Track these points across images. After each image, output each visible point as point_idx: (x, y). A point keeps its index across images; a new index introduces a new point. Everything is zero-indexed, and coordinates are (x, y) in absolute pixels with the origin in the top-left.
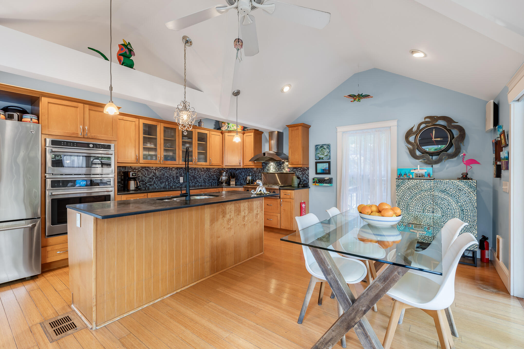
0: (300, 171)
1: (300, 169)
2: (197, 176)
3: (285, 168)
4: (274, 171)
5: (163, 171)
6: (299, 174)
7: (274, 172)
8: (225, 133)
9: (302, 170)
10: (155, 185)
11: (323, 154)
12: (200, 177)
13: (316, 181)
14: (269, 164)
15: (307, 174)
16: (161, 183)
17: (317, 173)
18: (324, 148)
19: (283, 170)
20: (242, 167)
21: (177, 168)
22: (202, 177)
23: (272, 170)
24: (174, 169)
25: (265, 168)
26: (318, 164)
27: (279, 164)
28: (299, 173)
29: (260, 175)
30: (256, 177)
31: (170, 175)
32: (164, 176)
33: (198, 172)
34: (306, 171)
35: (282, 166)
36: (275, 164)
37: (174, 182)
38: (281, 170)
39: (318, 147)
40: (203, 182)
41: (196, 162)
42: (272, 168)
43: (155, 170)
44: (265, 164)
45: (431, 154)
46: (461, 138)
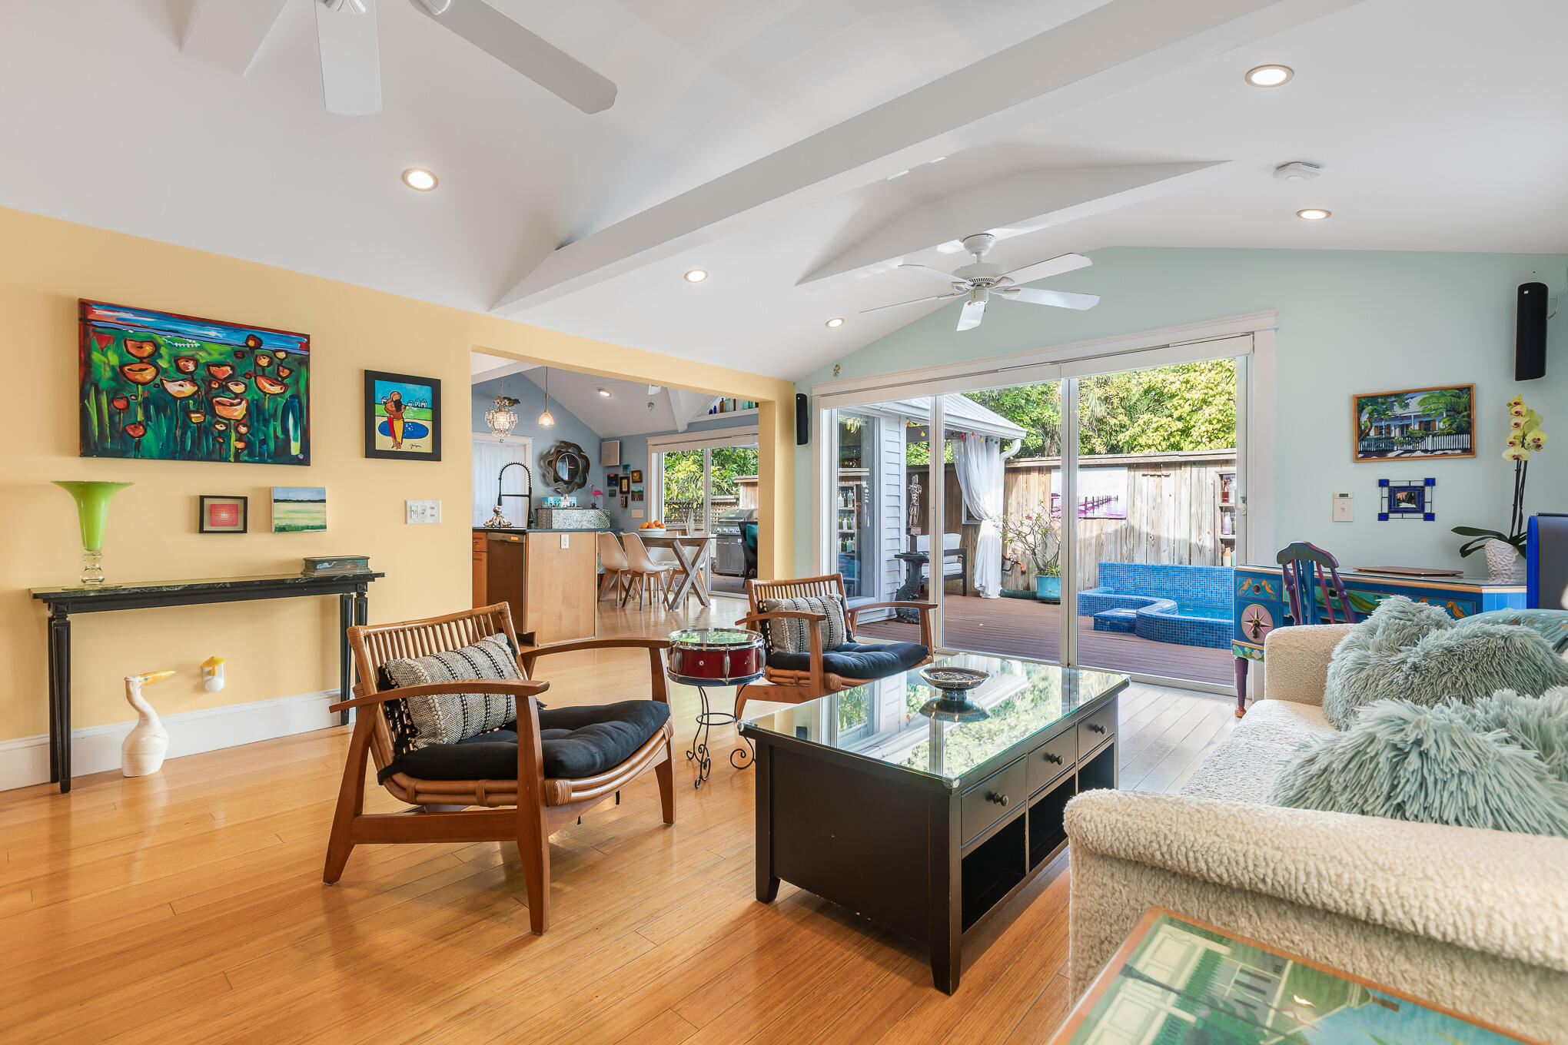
45: (565, 482)
46: (587, 468)
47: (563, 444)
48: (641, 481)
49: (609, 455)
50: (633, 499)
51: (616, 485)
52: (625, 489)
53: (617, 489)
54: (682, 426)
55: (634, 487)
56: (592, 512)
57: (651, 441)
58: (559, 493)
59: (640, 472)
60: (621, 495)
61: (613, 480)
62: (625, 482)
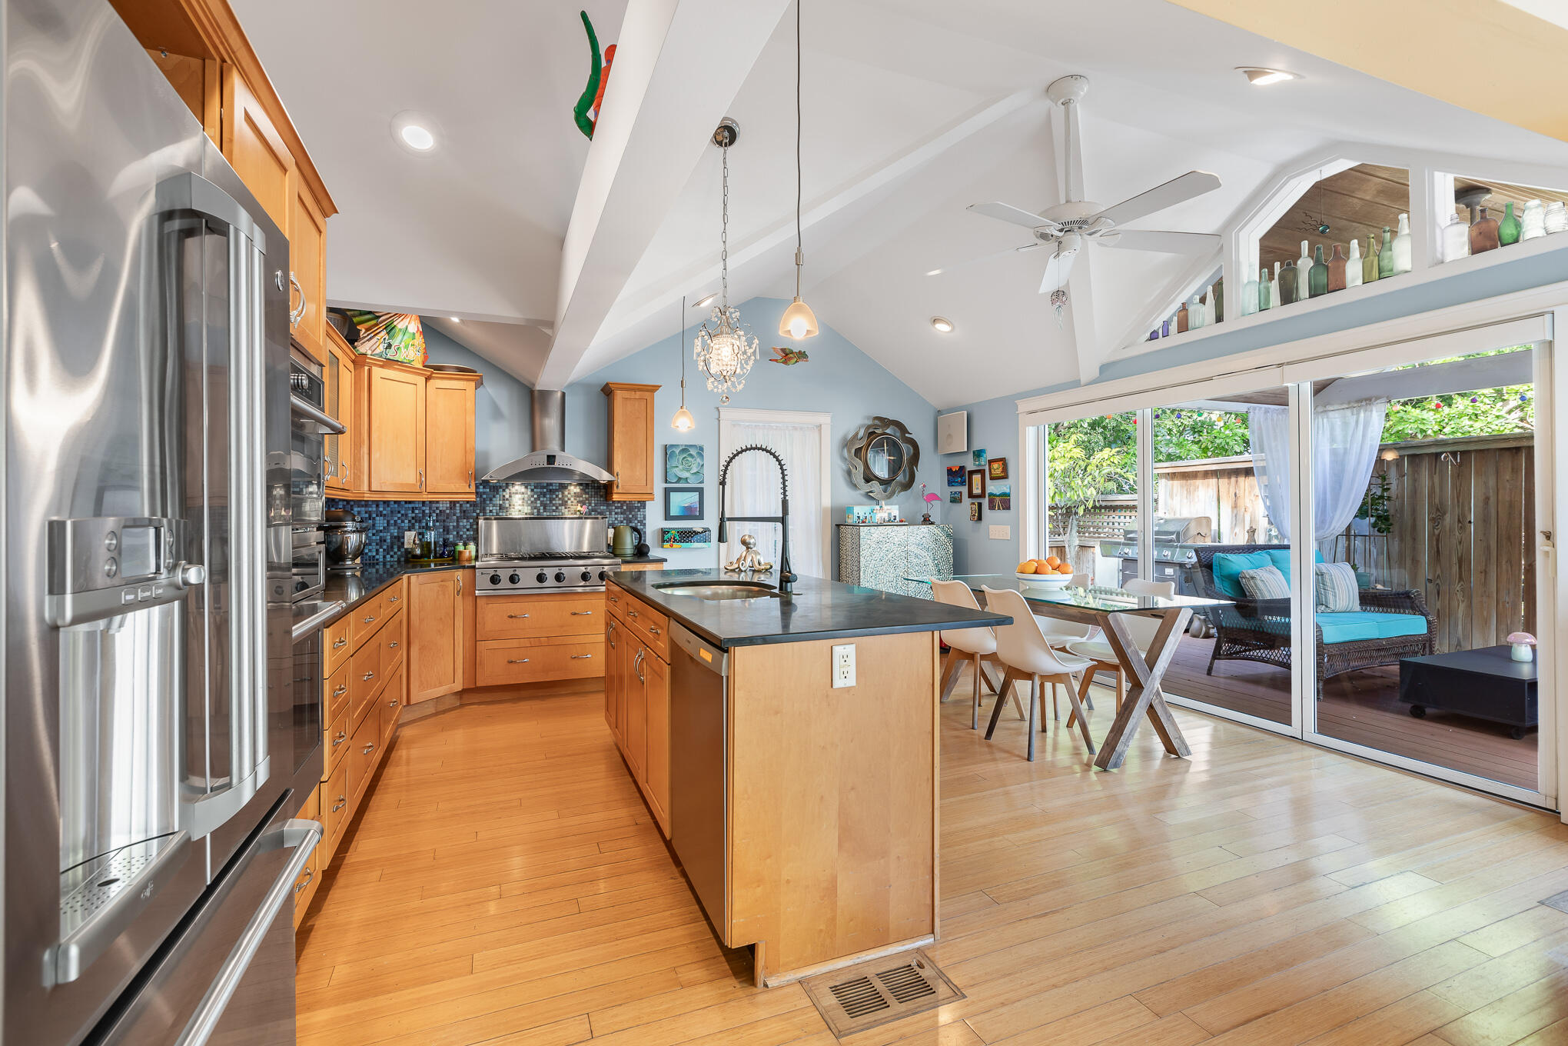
0: (619, 510)
1: (619, 505)
3: (569, 502)
4: (526, 511)
6: (616, 519)
7: (526, 514)
9: (625, 508)
11: (688, 470)
13: (675, 537)
14: (507, 490)
15: (639, 519)
17: (668, 517)
18: (691, 456)
19: (560, 508)
23: (517, 508)
25: (488, 502)
26: (671, 493)
27: (545, 490)
28: (616, 516)
29: (464, 527)
30: (448, 534)
34: (639, 511)
35: (557, 496)
36: (532, 490)
38: (554, 508)
39: (674, 449)
42: (520, 502)
44: (488, 490)
45: (882, 482)
46: (915, 458)
47: (877, 422)
48: (1005, 477)
49: (950, 436)
50: (992, 507)
51: (962, 483)
52: (977, 491)
53: (965, 490)
54: (1088, 369)
55: (993, 487)
56: (924, 529)
57: (1023, 406)
58: (872, 498)
59: (1003, 461)
60: (971, 500)
61: (956, 475)
62: (977, 478)
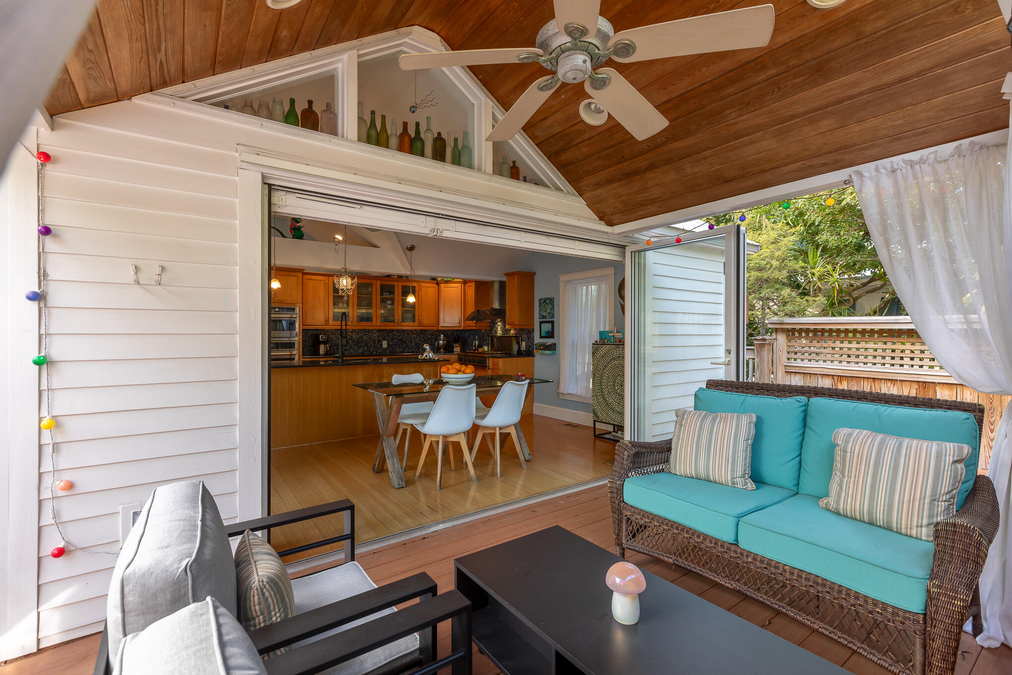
0: (526, 333)
1: (526, 330)
2: (407, 339)
5: (361, 333)
7: (501, 334)
8: (441, 283)
10: (351, 350)
11: (547, 312)
12: (411, 342)
13: (540, 348)
14: (496, 324)
15: (532, 337)
16: (358, 348)
17: (541, 337)
18: (548, 304)
20: (462, 328)
21: (379, 331)
22: (413, 342)
23: (500, 332)
24: (374, 331)
25: (492, 329)
26: (542, 324)
31: (370, 338)
32: (362, 340)
33: (408, 334)
34: (532, 333)
36: (502, 324)
37: (375, 347)
39: (542, 301)
40: (415, 348)
41: (399, 323)
42: (500, 329)
43: (352, 332)
44: (491, 324)
